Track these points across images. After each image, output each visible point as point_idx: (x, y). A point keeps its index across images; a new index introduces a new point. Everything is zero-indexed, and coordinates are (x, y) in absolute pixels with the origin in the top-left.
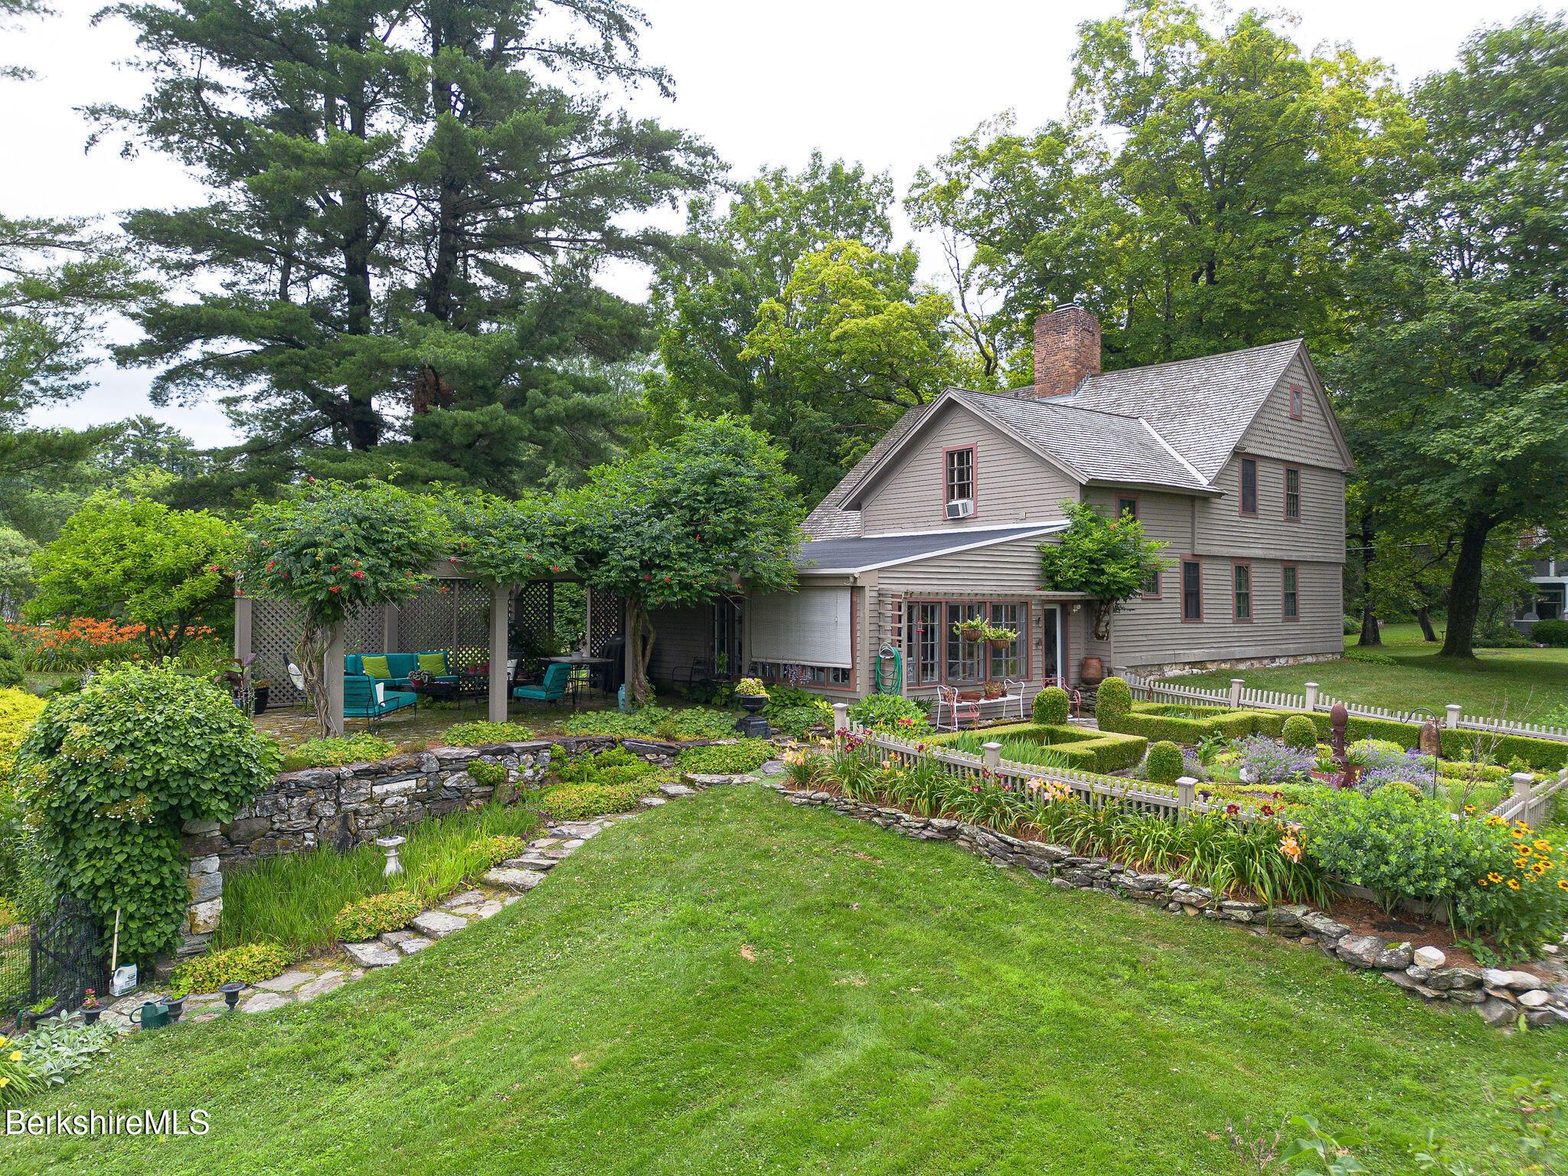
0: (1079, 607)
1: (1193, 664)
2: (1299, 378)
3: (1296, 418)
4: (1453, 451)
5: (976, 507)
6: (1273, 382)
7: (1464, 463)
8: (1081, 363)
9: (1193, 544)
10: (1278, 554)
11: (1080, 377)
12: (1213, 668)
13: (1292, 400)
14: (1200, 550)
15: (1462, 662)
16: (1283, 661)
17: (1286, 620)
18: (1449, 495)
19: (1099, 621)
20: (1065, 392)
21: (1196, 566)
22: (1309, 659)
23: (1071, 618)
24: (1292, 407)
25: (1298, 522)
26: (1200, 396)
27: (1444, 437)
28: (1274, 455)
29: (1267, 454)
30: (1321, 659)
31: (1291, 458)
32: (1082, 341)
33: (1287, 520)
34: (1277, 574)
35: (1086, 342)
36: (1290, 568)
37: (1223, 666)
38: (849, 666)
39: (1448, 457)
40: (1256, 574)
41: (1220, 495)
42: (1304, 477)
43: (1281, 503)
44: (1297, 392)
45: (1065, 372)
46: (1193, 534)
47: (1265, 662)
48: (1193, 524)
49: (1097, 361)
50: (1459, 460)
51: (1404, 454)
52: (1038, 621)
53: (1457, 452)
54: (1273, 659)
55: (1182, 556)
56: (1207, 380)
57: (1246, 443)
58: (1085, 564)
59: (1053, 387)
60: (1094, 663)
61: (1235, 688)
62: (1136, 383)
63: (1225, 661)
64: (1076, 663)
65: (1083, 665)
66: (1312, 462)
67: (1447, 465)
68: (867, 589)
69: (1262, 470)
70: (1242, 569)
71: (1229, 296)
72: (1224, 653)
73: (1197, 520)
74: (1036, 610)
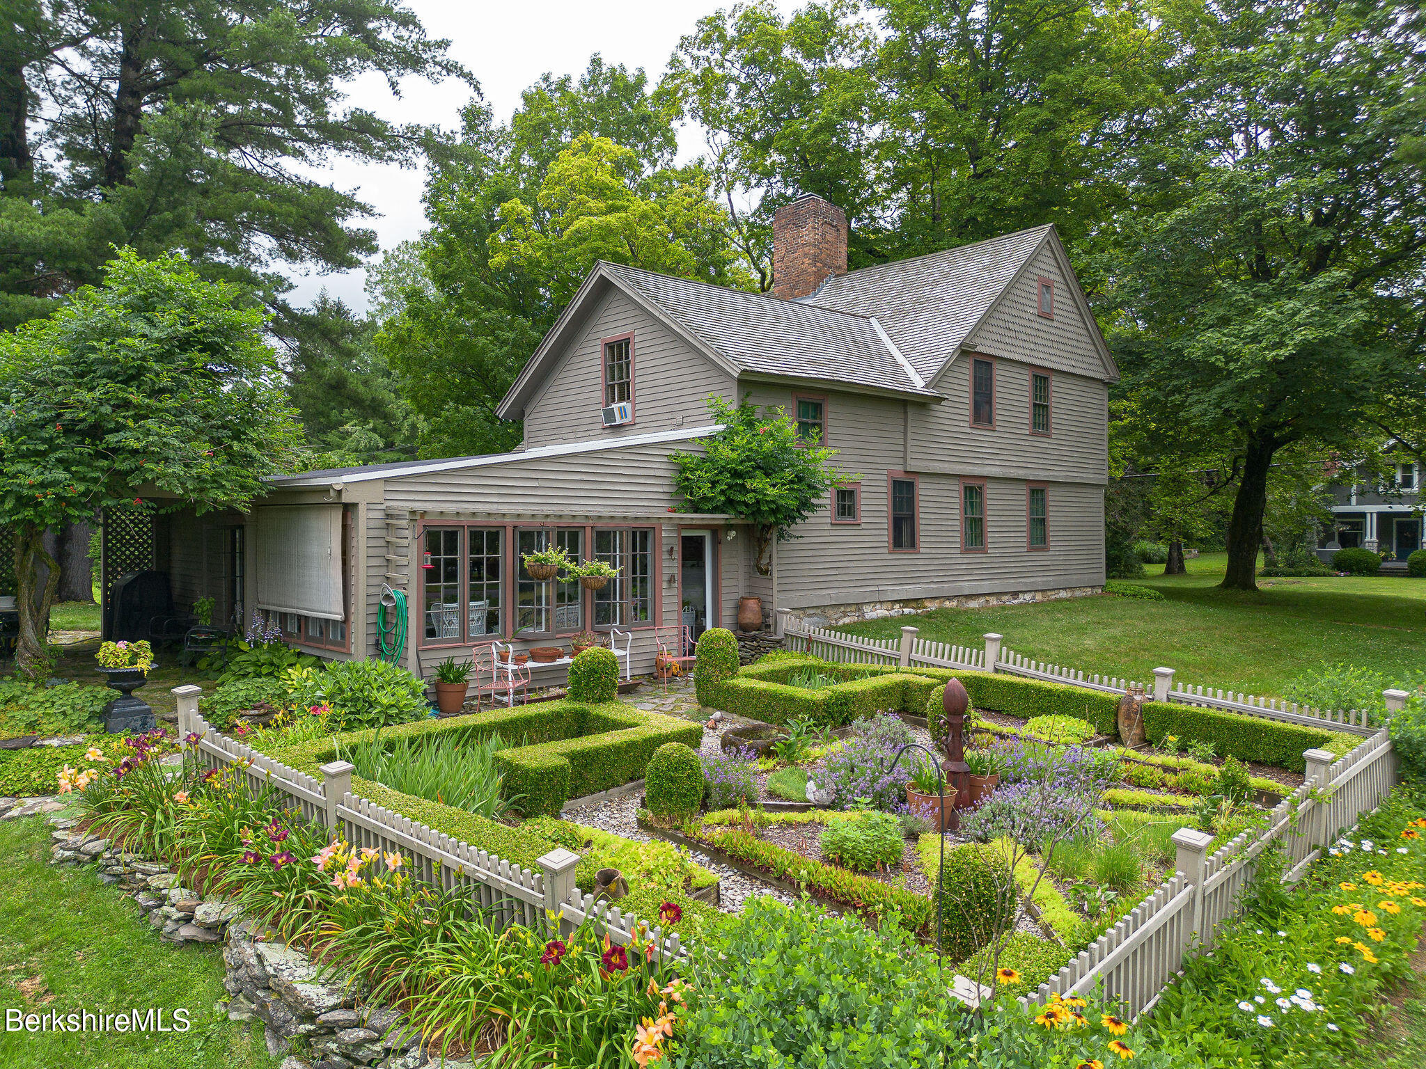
0: (733, 533)
1: (905, 602)
2: (1048, 268)
3: (1046, 316)
4: (1219, 352)
5: (634, 411)
6: (1013, 271)
7: (1232, 366)
8: (821, 261)
9: (905, 458)
10: (1021, 473)
11: (820, 277)
12: (932, 606)
13: (1040, 295)
14: (913, 465)
15: (1244, 595)
16: (1028, 597)
17: (1031, 549)
18: (1218, 406)
19: (761, 552)
20: (805, 294)
21: (911, 485)
22: (1063, 594)
23: (722, 548)
24: (1040, 303)
25: (1049, 436)
26: (937, 291)
27: (1212, 337)
28: (1017, 357)
29: (1006, 355)
30: (1078, 593)
31: (1038, 362)
32: (823, 236)
33: (1032, 434)
34: (1020, 499)
35: (829, 238)
36: (1038, 491)
37: (947, 604)
38: (339, 618)
39: (1213, 359)
40: (993, 497)
41: (939, 400)
42: (1056, 384)
43: (1025, 415)
44: (1047, 286)
45: (805, 271)
46: (905, 446)
47: (1005, 598)
48: (905, 434)
49: (842, 261)
50: (1227, 363)
51: (1173, 364)
52: (671, 551)
53: (1225, 354)
54: (1015, 594)
55: (890, 472)
56: (948, 273)
57: (977, 341)
58: (726, 478)
59: (794, 288)
60: (752, 604)
61: (906, 639)
62: (876, 281)
63: (949, 598)
64: (731, 604)
65: (740, 607)
66: (1065, 368)
67: (1215, 370)
68: (362, 509)
69: (1000, 374)
70: (973, 491)
71: (991, 189)
72: (947, 588)
73: (910, 430)
74: (668, 538)
